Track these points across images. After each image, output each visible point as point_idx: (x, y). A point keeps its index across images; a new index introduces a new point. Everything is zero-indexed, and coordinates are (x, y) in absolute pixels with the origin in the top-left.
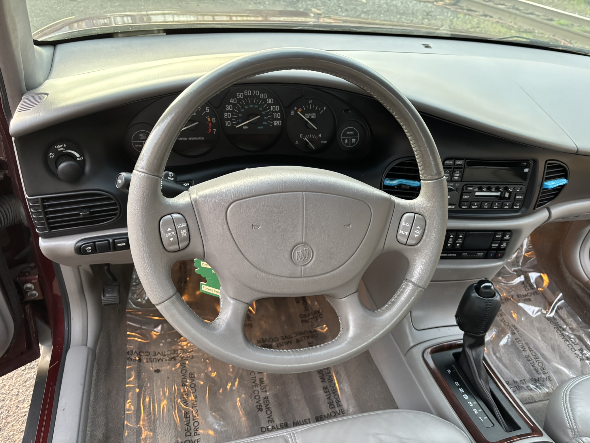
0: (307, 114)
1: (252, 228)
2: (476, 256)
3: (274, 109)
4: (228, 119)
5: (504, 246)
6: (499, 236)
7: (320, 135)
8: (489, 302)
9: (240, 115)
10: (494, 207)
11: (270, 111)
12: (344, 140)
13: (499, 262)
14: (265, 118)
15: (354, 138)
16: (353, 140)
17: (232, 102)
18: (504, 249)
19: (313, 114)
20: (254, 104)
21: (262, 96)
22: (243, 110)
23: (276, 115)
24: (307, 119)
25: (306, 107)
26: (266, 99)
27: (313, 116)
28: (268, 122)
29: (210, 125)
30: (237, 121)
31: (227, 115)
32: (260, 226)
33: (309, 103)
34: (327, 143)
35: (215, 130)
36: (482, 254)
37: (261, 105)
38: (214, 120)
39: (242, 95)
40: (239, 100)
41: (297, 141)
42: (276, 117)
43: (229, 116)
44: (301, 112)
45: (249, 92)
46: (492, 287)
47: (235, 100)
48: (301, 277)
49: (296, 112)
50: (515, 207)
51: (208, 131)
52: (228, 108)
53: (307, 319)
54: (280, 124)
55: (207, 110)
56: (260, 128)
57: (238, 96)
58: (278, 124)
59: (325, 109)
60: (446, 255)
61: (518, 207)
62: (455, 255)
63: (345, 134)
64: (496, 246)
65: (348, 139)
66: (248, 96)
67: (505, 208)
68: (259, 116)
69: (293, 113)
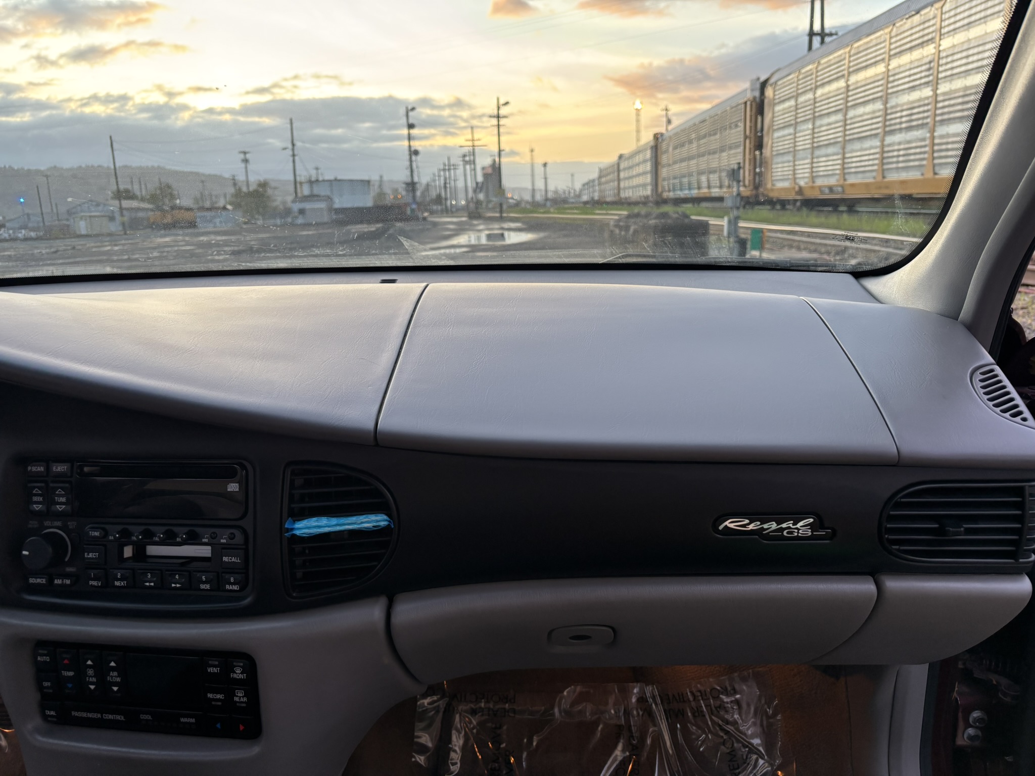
2: (181, 726)
5: (243, 700)
6: (215, 670)
10: (173, 585)
36: (193, 720)
50: (227, 587)
60: (99, 716)
61: (235, 588)
62: (123, 718)
64: (220, 700)
67: (204, 590)
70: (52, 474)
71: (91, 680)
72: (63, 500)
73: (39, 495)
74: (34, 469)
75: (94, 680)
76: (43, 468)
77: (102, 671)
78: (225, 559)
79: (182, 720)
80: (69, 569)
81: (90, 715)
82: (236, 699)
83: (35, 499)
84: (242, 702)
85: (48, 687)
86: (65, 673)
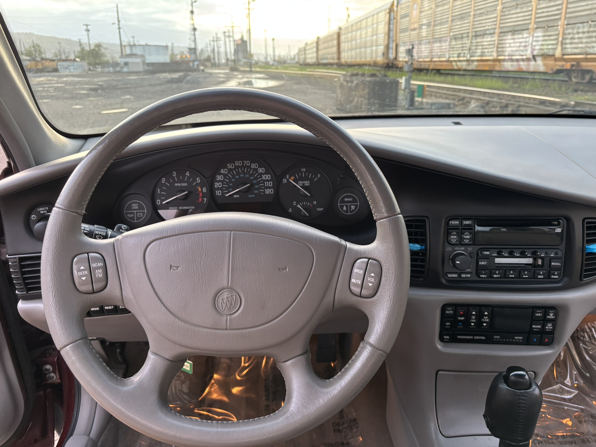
0: (300, 182)
1: (169, 269)
2: (514, 340)
3: (265, 178)
4: (218, 189)
5: (550, 328)
6: (539, 315)
7: (315, 203)
8: (523, 396)
9: (231, 184)
10: (524, 276)
11: (262, 180)
12: (342, 207)
13: (549, 349)
14: (256, 186)
15: (353, 205)
16: (352, 207)
17: (223, 172)
18: (552, 332)
19: (307, 182)
20: (245, 174)
21: (253, 166)
22: (233, 180)
23: (267, 184)
24: (300, 186)
25: (298, 175)
26: (257, 168)
27: (307, 183)
28: (259, 191)
29: (201, 194)
30: (227, 190)
31: (217, 185)
32: (179, 267)
33: (302, 170)
34: (323, 210)
35: (206, 199)
36: (521, 338)
37: (252, 175)
38: (205, 190)
39: (232, 165)
40: (230, 170)
41: (290, 209)
42: (268, 186)
43: (220, 186)
44: (293, 180)
45: (240, 162)
46: (527, 377)
47: (226, 170)
48: (227, 329)
49: (288, 180)
50: (552, 277)
51: (198, 200)
52: (219, 178)
53: (341, 428)
54: (272, 192)
55: (198, 181)
56: (251, 196)
57: (229, 167)
58: (269, 192)
59: (319, 176)
60: (472, 337)
61: (557, 277)
62: (484, 338)
63: (343, 201)
64: (538, 328)
65: (347, 206)
66: (238, 167)
67: (540, 278)
68: (249, 185)
69: (285, 181)
70: (463, 225)
71: (473, 321)
73: (455, 235)
74: (453, 222)
75: (475, 321)
76: (458, 222)
77: (480, 316)
79: (516, 338)
80: (468, 270)
81: (467, 337)
82: (547, 327)
83: (452, 237)
85: (448, 325)
86: (460, 318)
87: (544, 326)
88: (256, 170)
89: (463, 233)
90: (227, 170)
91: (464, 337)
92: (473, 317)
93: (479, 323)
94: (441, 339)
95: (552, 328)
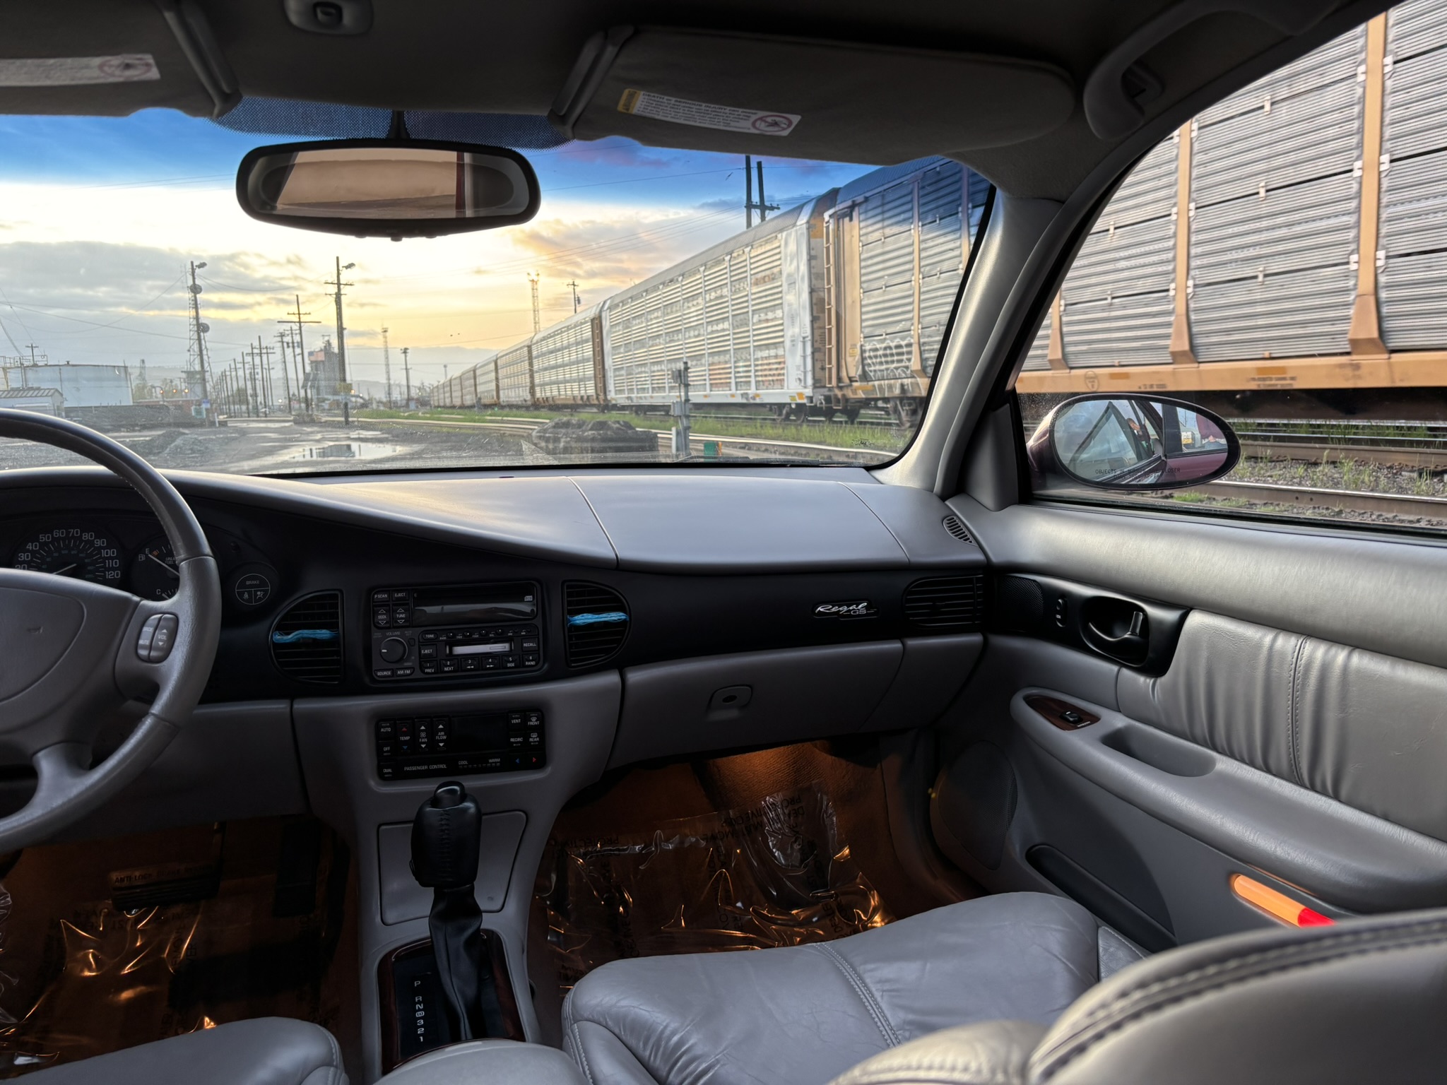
0: (167, 558)
2: (489, 766)
3: (107, 554)
5: (535, 740)
6: (518, 721)
9: (44, 567)
10: (488, 666)
11: (99, 558)
12: (241, 594)
13: (539, 773)
14: (90, 568)
15: (260, 591)
16: (259, 593)
17: (31, 548)
18: (541, 747)
20: (71, 549)
22: (50, 560)
23: (108, 563)
24: (167, 565)
25: (165, 548)
26: (93, 541)
28: (95, 575)
36: (499, 760)
37: (85, 550)
39: (48, 536)
40: (43, 545)
42: (110, 566)
44: (155, 556)
45: (63, 532)
47: (36, 545)
49: (147, 555)
50: (527, 663)
52: (22, 557)
54: (117, 575)
57: (42, 539)
58: (114, 576)
60: (426, 767)
61: (533, 663)
62: (445, 767)
63: (242, 585)
64: (519, 742)
65: (250, 593)
66: (58, 539)
67: (510, 668)
68: (75, 565)
69: (142, 558)
70: (394, 599)
71: (423, 740)
72: (403, 616)
73: (383, 614)
74: (379, 596)
75: (426, 740)
76: (386, 596)
77: (432, 733)
78: (525, 645)
79: (490, 761)
80: (407, 664)
81: (419, 768)
82: (531, 740)
83: (380, 617)
84: (535, 742)
85: (387, 752)
86: (402, 738)
87: (527, 737)
88: (91, 543)
89: (395, 611)
90: (38, 544)
91: (414, 768)
92: (423, 735)
93: (432, 742)
94: (382, 777)
95: (538, 739)
